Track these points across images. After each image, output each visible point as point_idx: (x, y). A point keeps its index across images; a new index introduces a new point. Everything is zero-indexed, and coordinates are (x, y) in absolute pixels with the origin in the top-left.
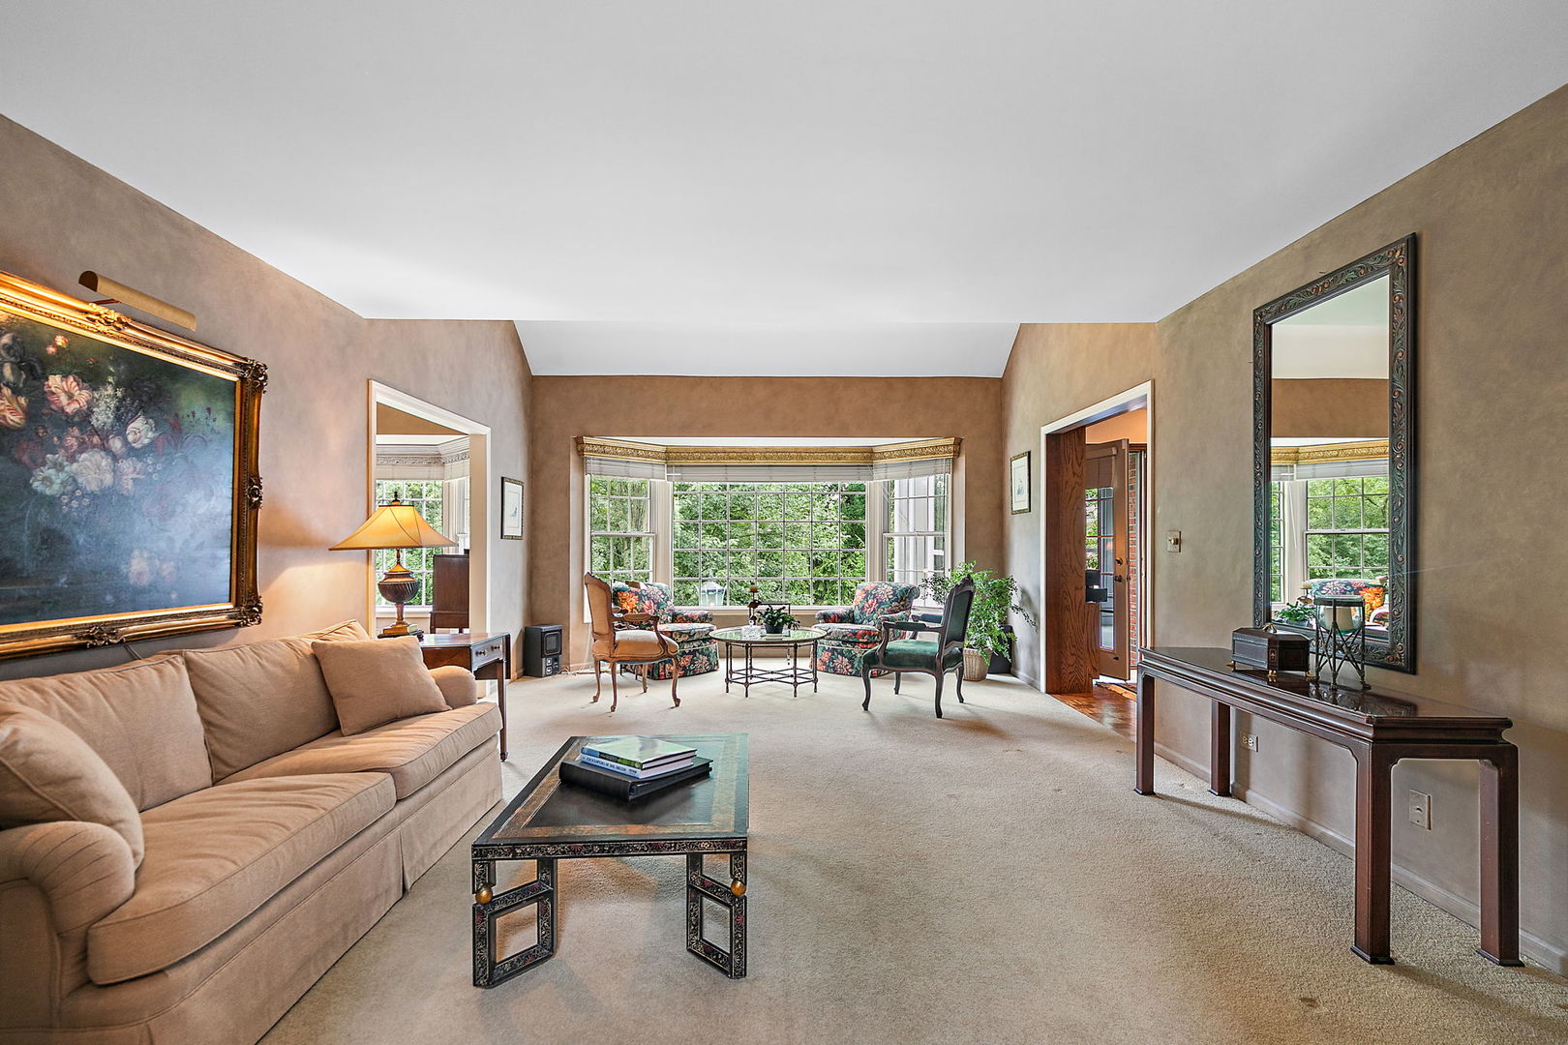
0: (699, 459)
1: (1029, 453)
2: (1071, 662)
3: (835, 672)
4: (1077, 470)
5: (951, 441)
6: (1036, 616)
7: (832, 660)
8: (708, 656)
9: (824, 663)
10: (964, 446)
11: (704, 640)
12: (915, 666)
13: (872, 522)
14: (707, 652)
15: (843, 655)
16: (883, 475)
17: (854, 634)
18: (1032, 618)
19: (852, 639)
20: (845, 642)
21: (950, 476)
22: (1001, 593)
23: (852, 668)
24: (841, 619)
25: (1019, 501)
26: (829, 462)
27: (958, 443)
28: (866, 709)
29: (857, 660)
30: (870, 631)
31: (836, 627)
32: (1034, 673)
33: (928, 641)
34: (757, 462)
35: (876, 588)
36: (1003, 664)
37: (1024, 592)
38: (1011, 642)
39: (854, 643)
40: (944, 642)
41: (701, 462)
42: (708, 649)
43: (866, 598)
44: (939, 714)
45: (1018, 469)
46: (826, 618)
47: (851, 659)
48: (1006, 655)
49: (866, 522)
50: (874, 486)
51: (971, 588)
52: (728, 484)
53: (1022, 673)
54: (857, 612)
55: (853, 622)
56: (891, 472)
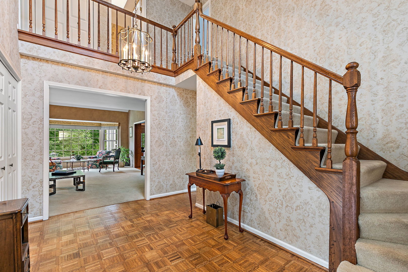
0: (55, 123)
1: (132, 127)
2: (139, 162)
3: (92, 168)
4: (140, 130)
5: (118, 123)
6: (133, 155)
7: (91, 166)
8: (60, 167)
9: (90, 167)
10: (120, 124)
11: (59, 164)
12: (109, 163)
13: (101, 138)
14: (60, 166)
15: (94, 165)
16: (103, 129)
17: (97, 160)
18: (132, 155)
19: (97, 161)
20: (95, 162)
21: (118, 130)
22: (127, 151)
23: (96, 167)
24: (94, 158)
25: (131, 135)
26: (91, 125)
27: (119, 124)
28: (100, 172)
29: (97, 165)
30: (100, 160)
31: (93, 159)
32: (133, 165)
33: (112, 159)
34: (72, 124)
35: (102, 152)
36: (128, 164)
37: (131, 151)
38: (129, 160)
39: (97, 162)
40: (115, 159)
41: (56, 124)
42: (60, 165)
43: (100, 154)
44: (114, 171)
45: (131, 129)
46: (90, 158)
47: (96, 165)
48: (128, 162)
49: (100, 139)
50: (101, 131)
51: (120, 150)
52: (63, 129)
53: (131, 165)
54: (97, 156)
55: (96, 158)
56: (105, 128)
